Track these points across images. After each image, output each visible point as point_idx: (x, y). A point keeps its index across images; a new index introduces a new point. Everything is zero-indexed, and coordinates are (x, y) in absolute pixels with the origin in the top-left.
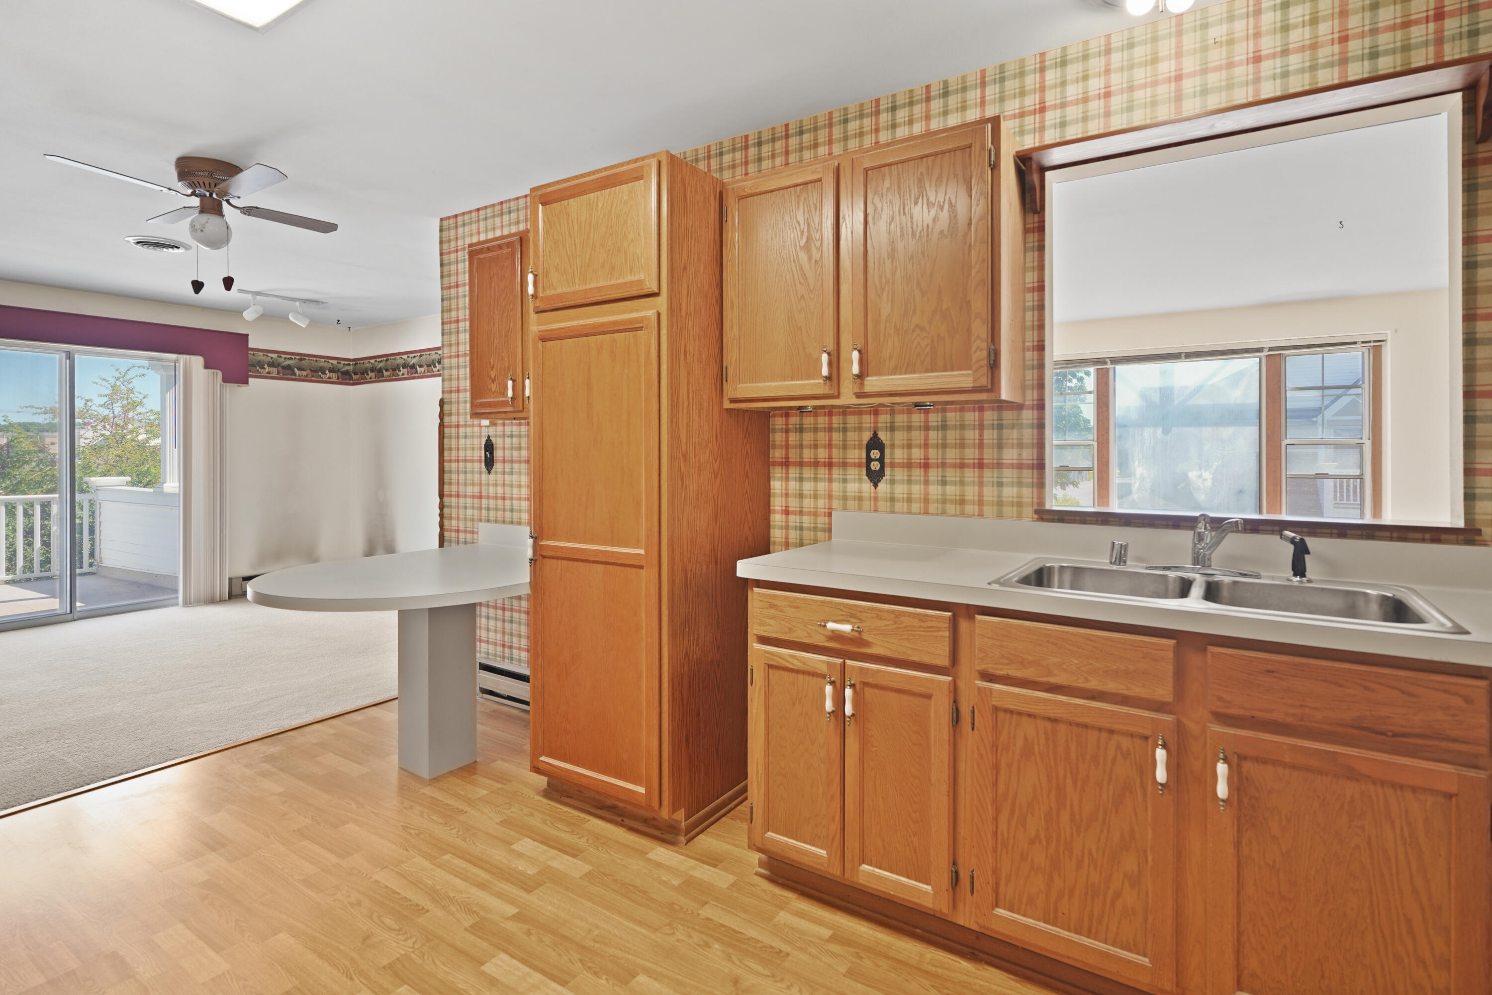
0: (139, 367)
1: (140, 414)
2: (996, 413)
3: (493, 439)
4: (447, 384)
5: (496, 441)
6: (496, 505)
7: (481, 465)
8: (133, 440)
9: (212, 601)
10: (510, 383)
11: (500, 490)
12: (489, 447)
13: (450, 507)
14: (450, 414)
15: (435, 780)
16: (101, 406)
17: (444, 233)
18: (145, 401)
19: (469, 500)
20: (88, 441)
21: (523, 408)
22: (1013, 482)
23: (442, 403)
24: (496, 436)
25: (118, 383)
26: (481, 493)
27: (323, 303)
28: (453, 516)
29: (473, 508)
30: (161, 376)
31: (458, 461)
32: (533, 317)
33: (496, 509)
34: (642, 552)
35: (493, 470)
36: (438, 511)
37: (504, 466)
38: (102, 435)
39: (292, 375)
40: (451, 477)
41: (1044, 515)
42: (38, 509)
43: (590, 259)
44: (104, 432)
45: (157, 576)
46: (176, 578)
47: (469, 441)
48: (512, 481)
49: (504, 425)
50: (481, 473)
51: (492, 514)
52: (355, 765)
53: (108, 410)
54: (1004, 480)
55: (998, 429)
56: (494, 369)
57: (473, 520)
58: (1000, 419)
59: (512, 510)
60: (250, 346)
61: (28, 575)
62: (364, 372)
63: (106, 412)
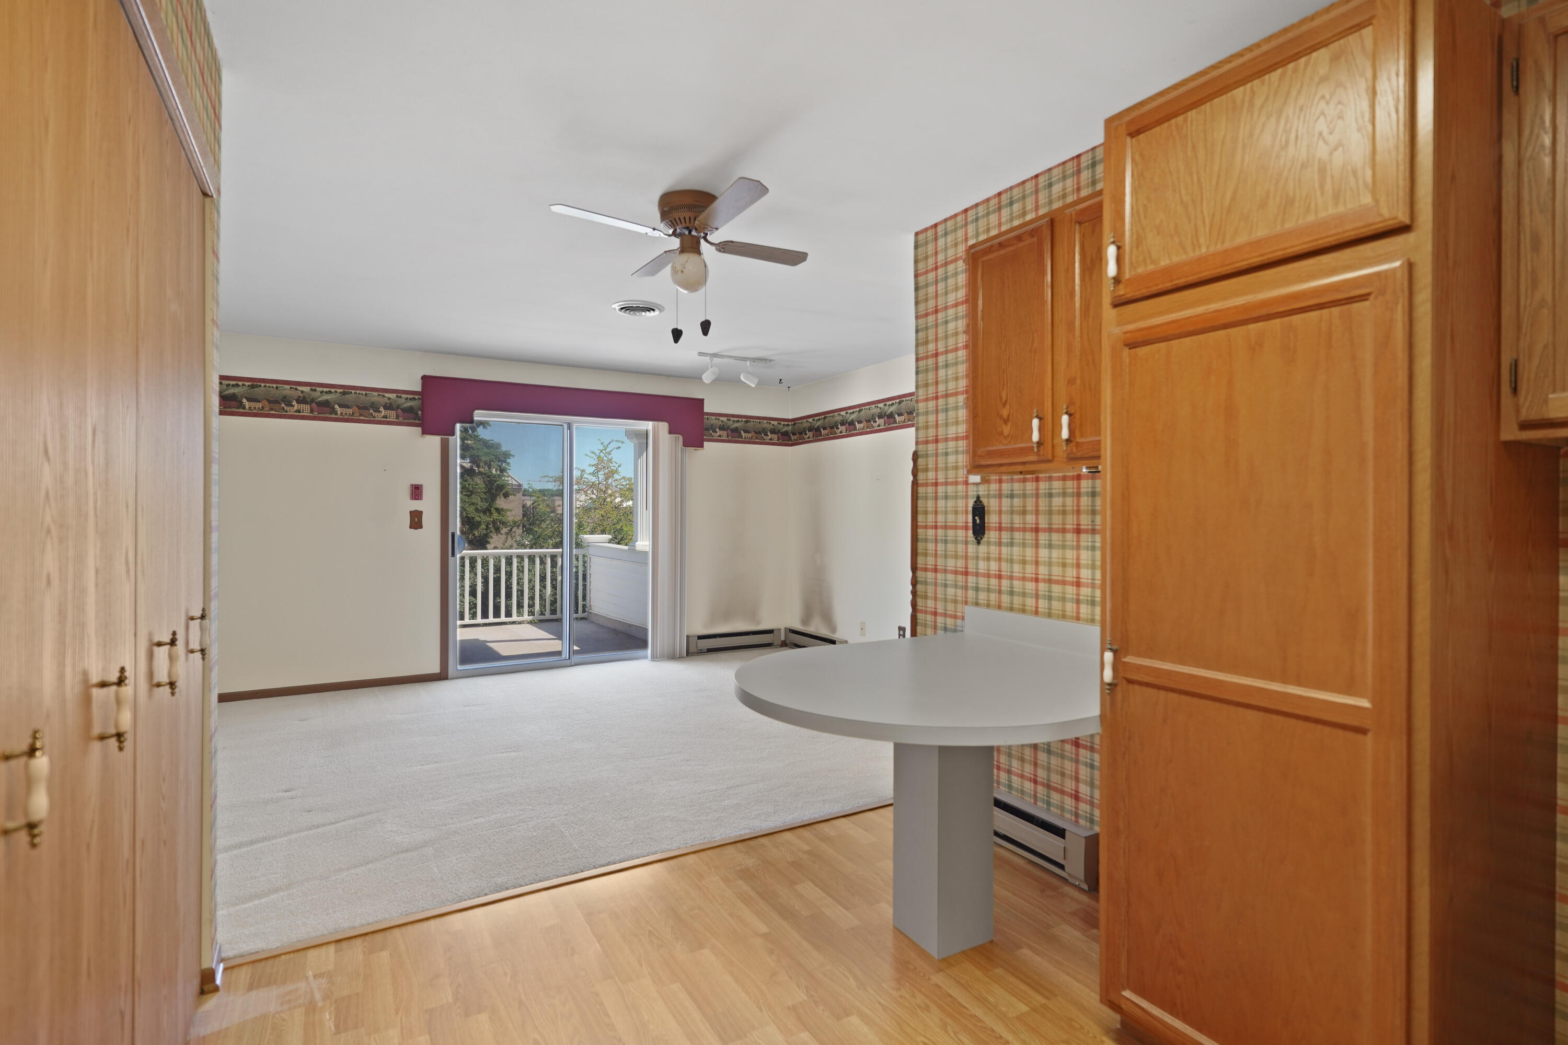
0: (616, 441)
1: (616, 480)
3: (985, 501)
4: (922, 433)
5: (989, 502)
6: (988, 585)
7: (967, 533)
8: (611, 502)
9: (673, 657)
10: (1035, 422)
11: (994, 566)
12: (979, 510)
13: (926, 583)
14: (926, 470)
15: (946, 963)
16: (590, 474)
17: (920, 250)
18: (619, 469)
19: (950, 577)
20: (581, 503)
21: (1053, 456)
23: (915, 457)
24: (988, 496)
25: (602, 455)
26: (966, 568)
27: (770, 361)
28: (929, 594)
29: (956, 586)
30: (634, 444)
31: (936, 527)
32: (1109, 313)
33: (989, 590)
34: (1365, 703)
35: (985, 539)
36: (910, 588)
37: (1000, 535)
38: (591, 498)
39: (739, 438)
40: (926, 546)
42: (549, 561)
43: (1233, 199)
44: (592, 496)
45: (630, 625)
46: (646, 630)
47: (950, 503)
48: (1012, 555)
49: (1000, 481)
50: (966, 543)
51: (982, 596)
52: (840, 908)
53: (595, 478)
56: (1008, 406)
57: (956, 602)
59: (1011, 593)
60: (706, 410)
61: (542, 617)
62: (802, 432)
63: (593, 479)
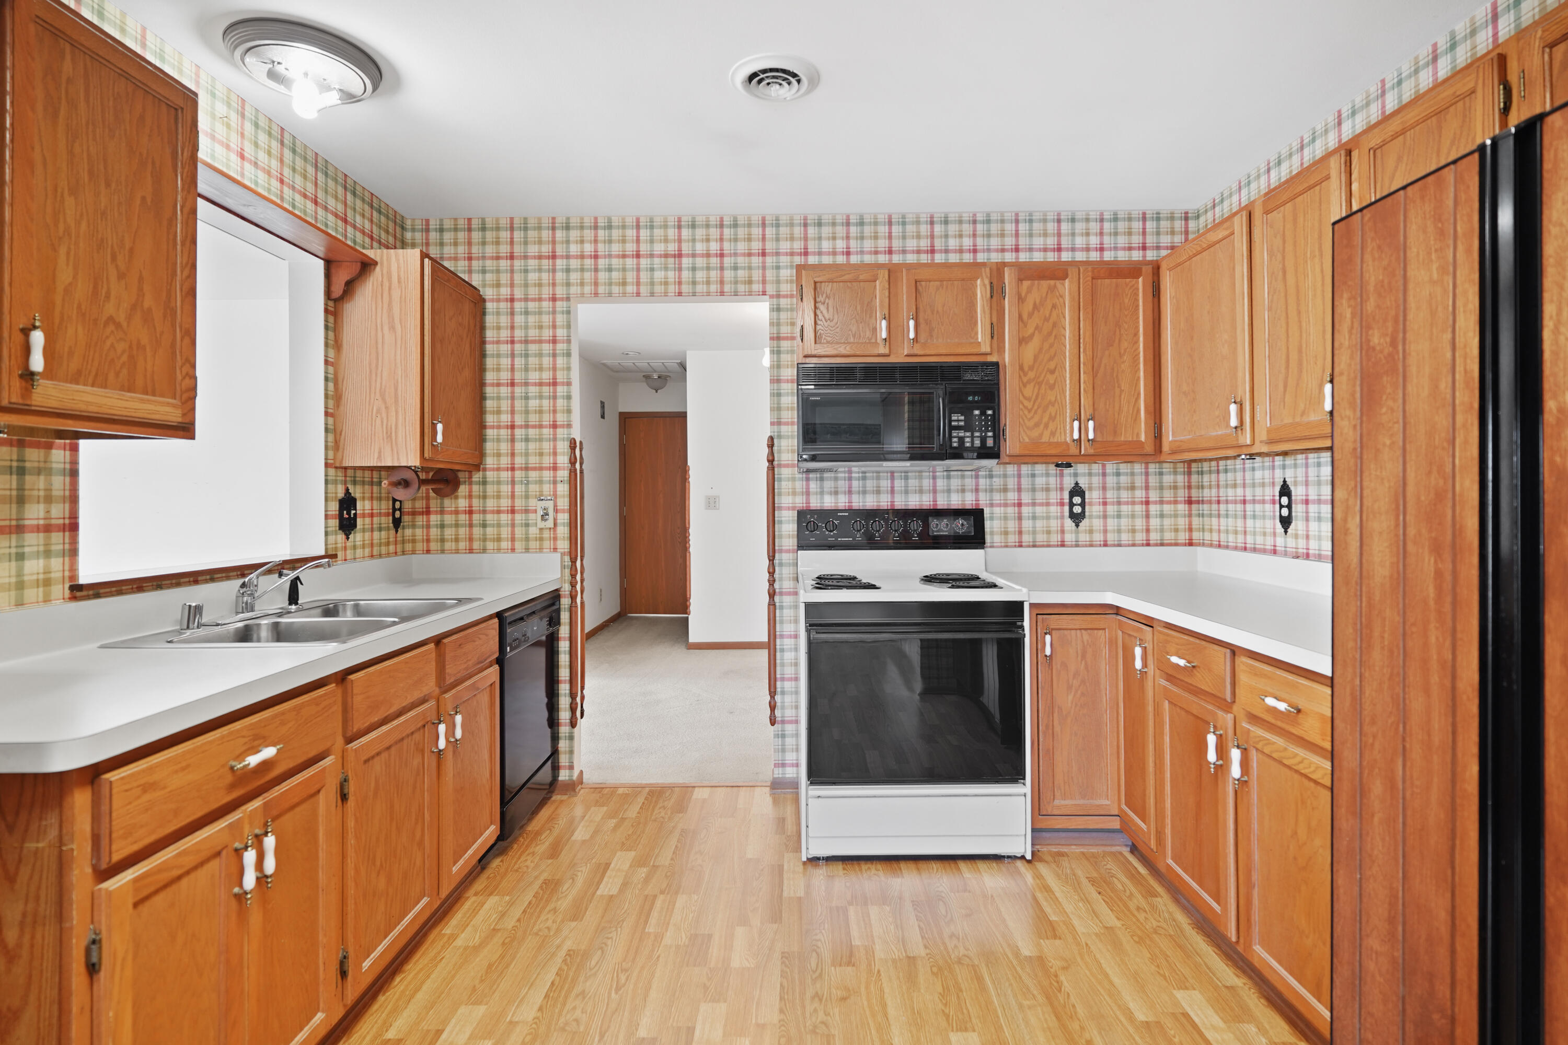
2: (15, 449)
22: (38, 552)
41: (78, 591)
54: (27, 550)
55: (17, 474)
58: (21, 460)
